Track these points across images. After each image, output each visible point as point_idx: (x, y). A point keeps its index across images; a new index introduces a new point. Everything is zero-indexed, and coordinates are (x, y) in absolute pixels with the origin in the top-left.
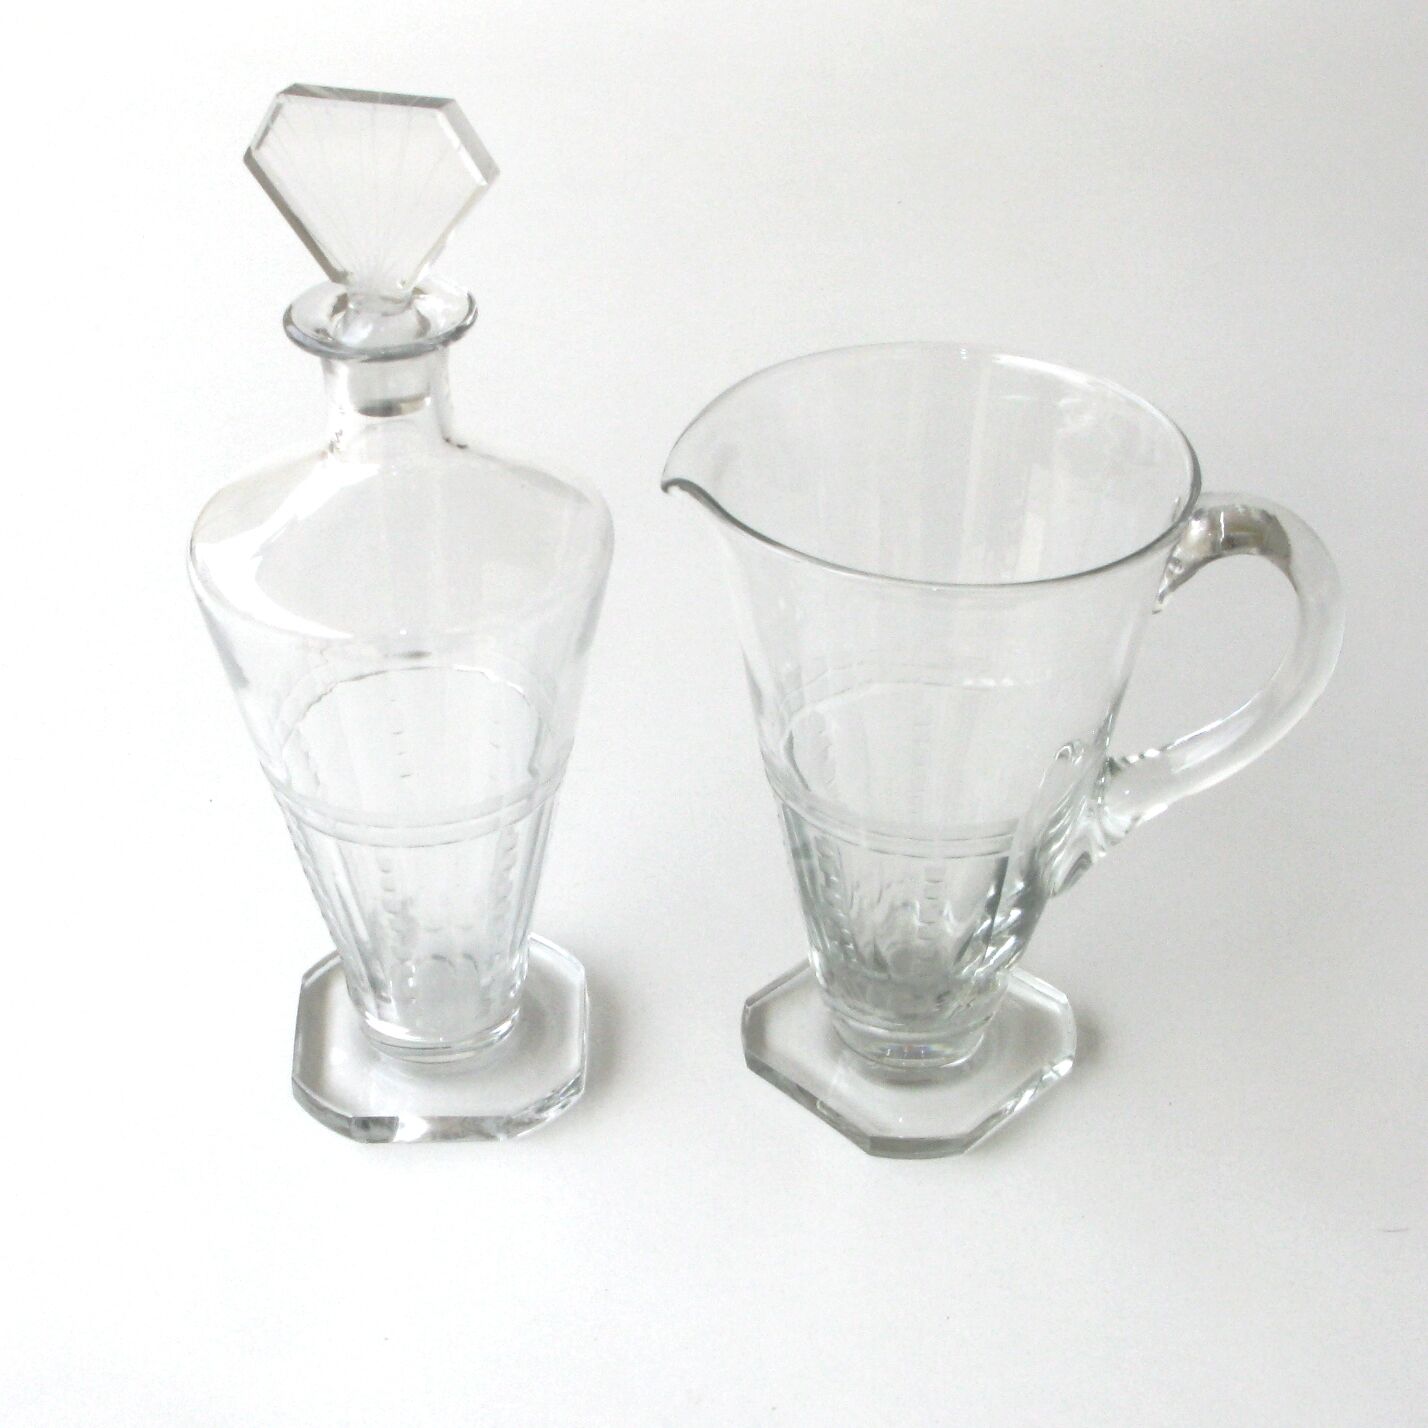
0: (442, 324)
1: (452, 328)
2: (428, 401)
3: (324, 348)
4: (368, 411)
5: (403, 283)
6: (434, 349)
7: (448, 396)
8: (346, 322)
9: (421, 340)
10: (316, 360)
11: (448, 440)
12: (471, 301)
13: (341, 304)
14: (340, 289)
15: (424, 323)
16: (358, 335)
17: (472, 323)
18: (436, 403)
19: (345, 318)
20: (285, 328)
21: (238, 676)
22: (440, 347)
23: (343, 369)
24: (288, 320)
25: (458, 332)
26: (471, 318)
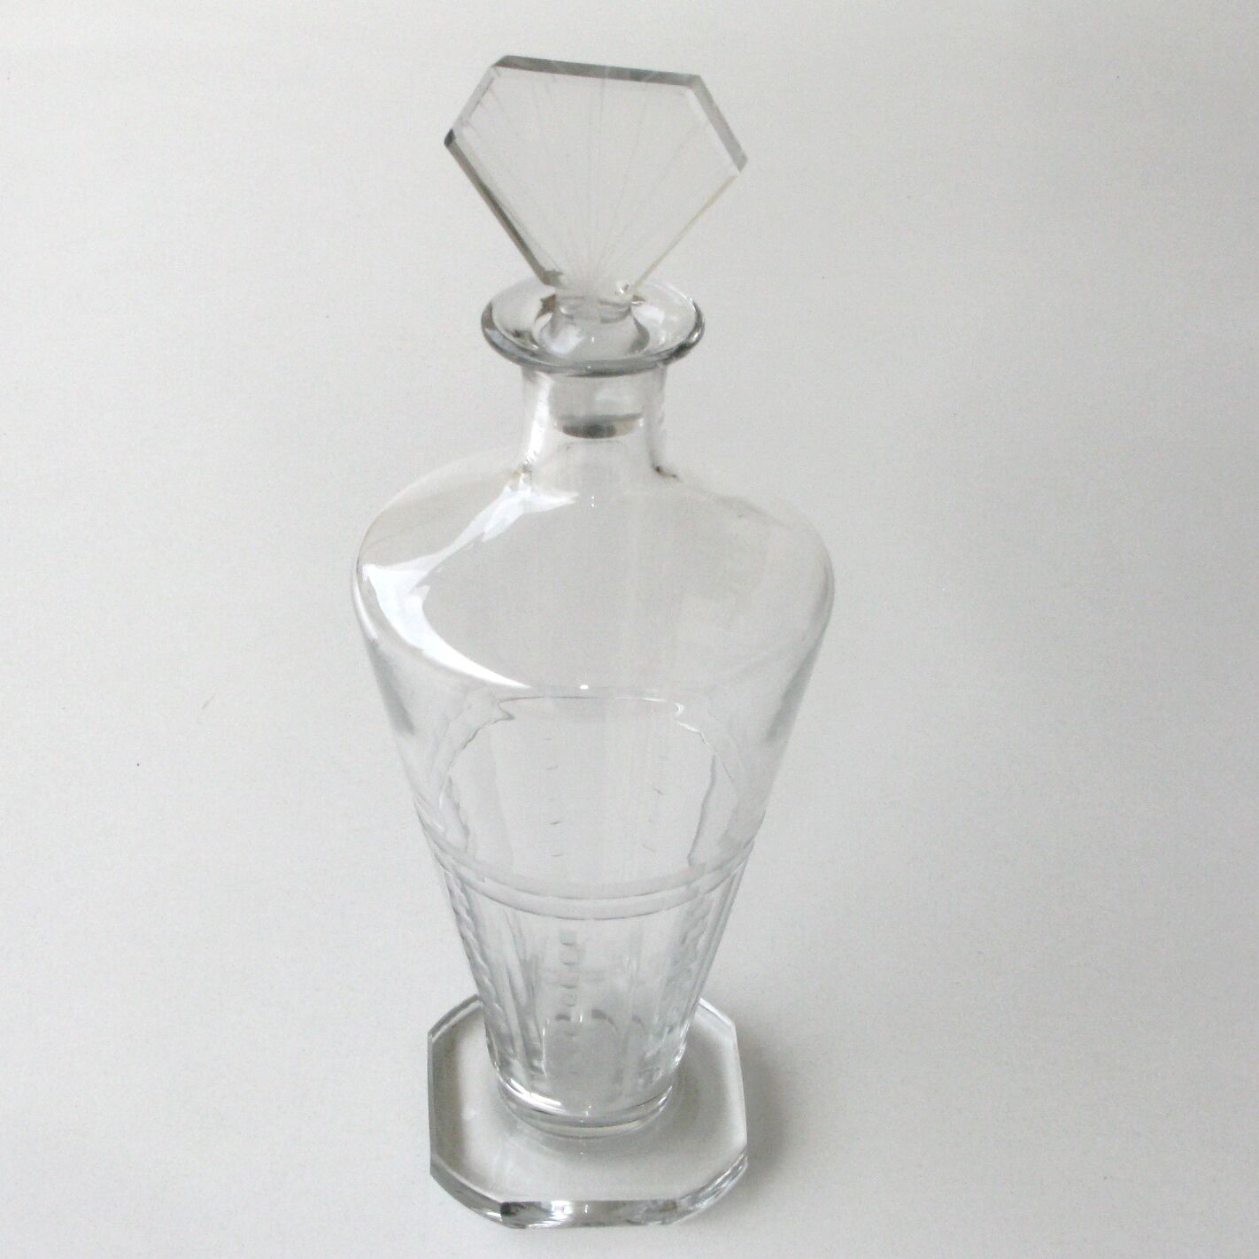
0: (664, 339)
1: (675, 344)
2: (641, 422)
3: (526, 356)
4: (572, 430)
5: (626, 288)
6: (651, 367)
7: (661, 420)
8: (553, 328)
9: (638, 354)
10: (516, 370)
11: (658, 470)
12: (699, 315)
13: (549, 305)
14: (549, 291)
15: (643, 336)
16: (567, 343)
17: (698, 340)
18: (649, 426)
19: (553, 324)
20: (484, 331)
21: (402, 718)
22: (661, 365)
23: (546, 383)
24: (488, 322)
25: (682, 350)
26: (696, 335)
